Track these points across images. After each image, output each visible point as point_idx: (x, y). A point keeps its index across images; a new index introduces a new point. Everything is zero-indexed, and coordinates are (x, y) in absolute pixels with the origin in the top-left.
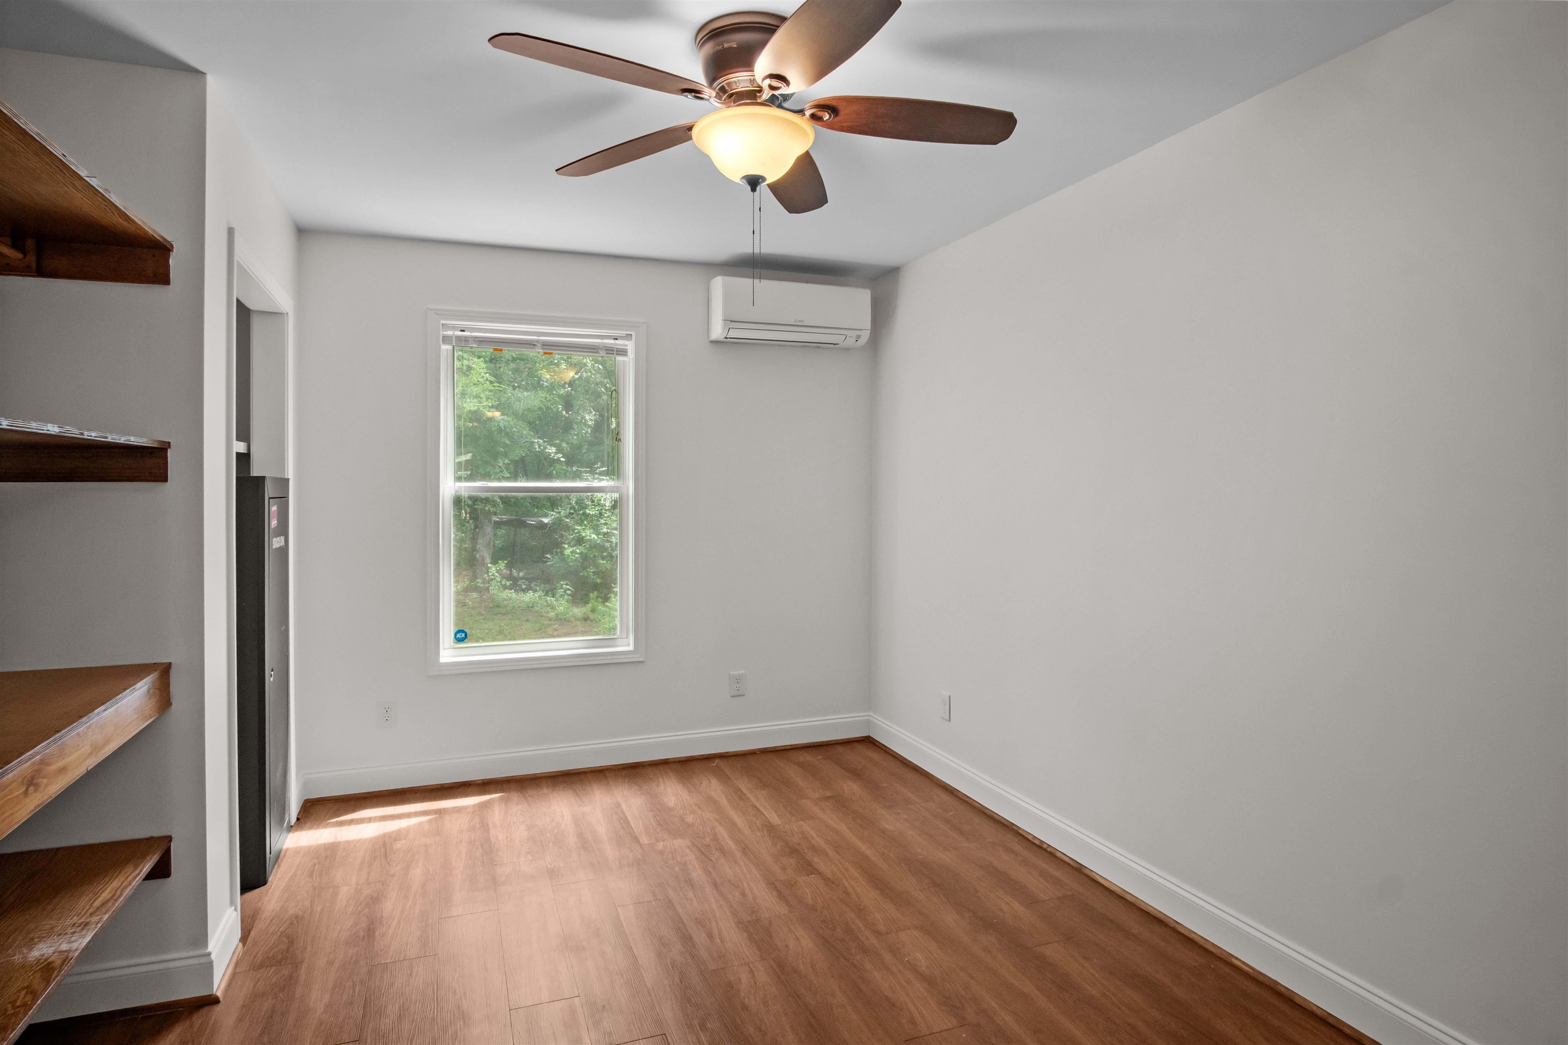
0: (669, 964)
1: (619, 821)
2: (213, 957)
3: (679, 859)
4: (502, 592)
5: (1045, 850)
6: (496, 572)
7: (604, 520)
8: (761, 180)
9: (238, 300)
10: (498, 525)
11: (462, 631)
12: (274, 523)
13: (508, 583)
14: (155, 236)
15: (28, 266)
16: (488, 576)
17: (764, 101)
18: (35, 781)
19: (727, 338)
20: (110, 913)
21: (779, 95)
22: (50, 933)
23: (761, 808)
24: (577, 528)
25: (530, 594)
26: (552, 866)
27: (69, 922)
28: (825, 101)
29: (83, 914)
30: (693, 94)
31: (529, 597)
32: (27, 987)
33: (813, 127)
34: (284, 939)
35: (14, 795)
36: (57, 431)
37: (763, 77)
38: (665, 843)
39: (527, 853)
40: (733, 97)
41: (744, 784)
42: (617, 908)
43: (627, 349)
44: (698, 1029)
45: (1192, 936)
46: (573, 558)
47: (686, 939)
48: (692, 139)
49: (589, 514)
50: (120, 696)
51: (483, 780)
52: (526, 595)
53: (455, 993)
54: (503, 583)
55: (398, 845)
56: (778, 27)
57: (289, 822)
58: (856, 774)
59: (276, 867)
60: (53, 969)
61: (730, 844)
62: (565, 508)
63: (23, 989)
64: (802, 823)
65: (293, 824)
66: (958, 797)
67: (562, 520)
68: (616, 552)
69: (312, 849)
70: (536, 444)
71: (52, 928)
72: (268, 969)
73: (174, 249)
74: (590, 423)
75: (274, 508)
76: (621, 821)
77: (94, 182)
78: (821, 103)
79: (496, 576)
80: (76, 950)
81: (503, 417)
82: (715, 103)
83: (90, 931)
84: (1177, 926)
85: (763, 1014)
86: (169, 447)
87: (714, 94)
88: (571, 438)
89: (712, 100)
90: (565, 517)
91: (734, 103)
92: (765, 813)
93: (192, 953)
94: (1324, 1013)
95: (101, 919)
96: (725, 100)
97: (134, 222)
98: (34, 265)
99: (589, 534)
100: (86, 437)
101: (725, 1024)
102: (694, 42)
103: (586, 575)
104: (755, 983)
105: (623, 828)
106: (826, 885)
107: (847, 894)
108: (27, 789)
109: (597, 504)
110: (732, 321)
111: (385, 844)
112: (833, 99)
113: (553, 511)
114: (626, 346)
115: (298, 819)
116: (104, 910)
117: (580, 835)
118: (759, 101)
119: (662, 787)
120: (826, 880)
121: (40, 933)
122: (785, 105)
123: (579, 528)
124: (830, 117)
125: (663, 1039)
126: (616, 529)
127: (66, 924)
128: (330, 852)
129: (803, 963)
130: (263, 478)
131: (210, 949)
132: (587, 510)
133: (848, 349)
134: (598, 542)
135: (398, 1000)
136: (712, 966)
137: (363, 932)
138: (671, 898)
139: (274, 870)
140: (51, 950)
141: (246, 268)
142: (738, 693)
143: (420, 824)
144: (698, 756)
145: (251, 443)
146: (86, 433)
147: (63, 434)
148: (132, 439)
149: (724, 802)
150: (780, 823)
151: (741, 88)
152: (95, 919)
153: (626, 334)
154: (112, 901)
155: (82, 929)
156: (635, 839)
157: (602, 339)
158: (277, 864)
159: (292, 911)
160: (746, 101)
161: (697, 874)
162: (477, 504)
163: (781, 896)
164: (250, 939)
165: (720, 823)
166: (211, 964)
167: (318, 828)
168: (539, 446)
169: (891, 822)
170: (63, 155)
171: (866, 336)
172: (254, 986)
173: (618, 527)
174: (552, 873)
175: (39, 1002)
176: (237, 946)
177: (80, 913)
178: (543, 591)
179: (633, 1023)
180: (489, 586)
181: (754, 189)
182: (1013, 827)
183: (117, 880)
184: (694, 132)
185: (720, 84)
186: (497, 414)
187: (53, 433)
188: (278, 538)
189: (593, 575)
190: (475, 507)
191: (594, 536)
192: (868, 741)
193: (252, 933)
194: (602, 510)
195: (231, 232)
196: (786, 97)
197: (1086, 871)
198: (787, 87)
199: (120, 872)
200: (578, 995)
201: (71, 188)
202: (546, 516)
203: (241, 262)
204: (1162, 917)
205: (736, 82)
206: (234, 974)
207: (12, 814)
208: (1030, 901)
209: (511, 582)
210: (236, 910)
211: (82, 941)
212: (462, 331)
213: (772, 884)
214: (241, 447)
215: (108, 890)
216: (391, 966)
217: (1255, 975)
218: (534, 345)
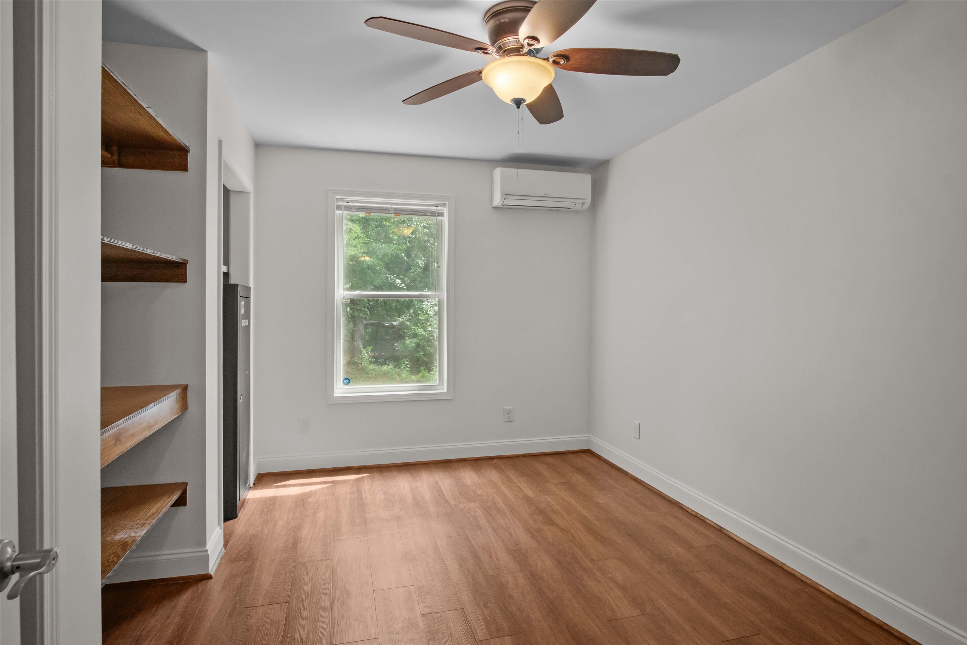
0: (466, 571)
1: (437, 491)
2: (209, 552)
3: (473, 514)
4: (369, 365)
5: (699, 518)
6: (366, 353)
7: (430, 323)
8: (522, 101)
9: (224, 186)
10: (366, 325)
11: (347, 379)
12: (243, 311)
13: (373, 360)
14: (181, 143)
15: (113, 162)
16: (361, 355)
17: (525, 54)
18: (119, 439)
19: (503, 205)
20: (156, 519)
21: (533, 49)
22: (125, 527)
23: (522, 488)
24: (413, 327)
25: (385, 366)
26: (398, 514)
27: (135, 522)
28: (561, 52)
29: (141, 519)
30: (482, 51)
31: (385, 368)
32: (115, 553)
33: (554, 68)
34: (247, 547)
35: (109, 444)
36: (132, 247)
37: (523, 39)
38: (464, 504)
39: (383, 507)
40: (506, 52)
41: (512, 474)
42: (436, 539)
43: (443, 213)
44: (483, 607)
45: (792, 572)
46: (411, 345)
47: (476, 557)
48: (482, 79)
49: (421, 319)
50: (162, 399)
51: (359, 466)
52: (383, 367)
53: (342, 580)
54: (370, 360)
55: (310, 500)
56: (532, 8)
57: (249, 484)
58: (581, 471)
59: (242, 509)
60: (128, 545)
61: (503, 507)
62: (406, 316)
63: (112, 554)
64: (547, 497)
65: (251, 487)
66: (644, 486)
67: (404, 323)
68: (436, 342)
69: (262, 500)
70: (389, 278)
71: (126, 525)
72: (239, 562)
73: (190, 151)
74: (421, 266)
75: (243, 303)
76: (439, 491)
77: (150, 111)
78: (560, 53)
79: (366, 356)
80: (139, 536)
81: (370, 259)
82: (496, 56)
83: (146, 527)
84: (783, 566)
85: (521, 601)
86: (188, 263)
87: (495, 50)
88: (409, 275)
89: (494, 54)
90: (406, 321)
91: (507, 55)
92: (525, 490)
93: (198, 550)
94: (880, 622)
95: (151, 522)
96: (501, 54)
97: (170, 135)
98: (117, 161)
99: (420, 331)
100: (146, 252)
101: (499, 605)
102: (483, 19)
103: (418, 356)
104: (517, 584)
105: (440, 496)
106: (561, 532)
107: (573, 537)
108: (116, 442)
109: (425, 314)
110: (506, 195)
111: (303, 499)
112: (566, 51)
113: (400, 318)
114: (443, 210)
115: (254, 484)
116: (153, 517)
117: (414, 498)
118: (521, 53)
119: (463, 474)
120: (562, 529)
121: (120, 527)
122: (538, 56)
123: (415, 328)
124: (564, 62)
125: (462, 611)
126: (436, 328)
127: (133, 523)
128: (273, 500)
129: (546, 574)
130: (237, 285)
131: (207, 548)
132: (419, 317)
133: (577, 212)
134: (426, 336)
135: (310, 582)
136: (491, 573)
137: (291, 545)
138: (467, 535)
139: (241, 510)
140: (126, 536)
141: (229, 165)
142: (509, 420)
143: (323, 488)
144: (485, 457)
145: (230, 267)
146: (146, 250)
147: (134, 249)
148: (169, 256)
149: (500, 483)
150: (533, 496)
151: (511, 46)
152: (148, 522)
153: (443, 204)
154: (157, 513)
155: (142, 527)
156: (447, 502)
157: (429, 207)
158: (243, 508)
159: (251, 533)
160: (514, 54)
161: (483, 522)
162: (355, 313)
163: (533, 536)
164: (228, 546)
165: (497, 495)
166: (207, 557)
167: (266, 488)
168: (391, 279)
169: (602, 499)
170: (135, 95)
171: (588, 203)
172: (231, 571)
173: (438, 327)
174: (398, 518)
175: (121, 560)
176: (222, 549)
177: (140, 519)
178: (393, 365)
179: (445, 602)
180: (362, 362)
181: (518, 107)
182: (679, 504)
183: (159, 503)
184: (483, 75)
185: (499, 44)
186: (367, 258)
187: (130, 248)
188: (245, 320)
189: (423, 356)
190: (354, 314)
191: (423, 332)
192: (588, 452)
193: (230, 543)
194: (428, 317)
195: (220, 142)
196: (538, 51)
197: (725, 531)
198: (538, 44)
199: (160, 500)
200: (412, 585)
201: (138, 114)
202: (395, 321)
203: (226, 161)
204: (773, 560)
205: (508, 43)
206: (220, 564)
207: (108, 454)
208: (689, 547)
209: (375, 359)
210: (221, 528)
211: (141, 533)
212: (347, 202)
213: (528, 530)
214: (224, 269)
215: (155, 508)
216: (306, 564)
217: (834, 597)
218: (389, 210)
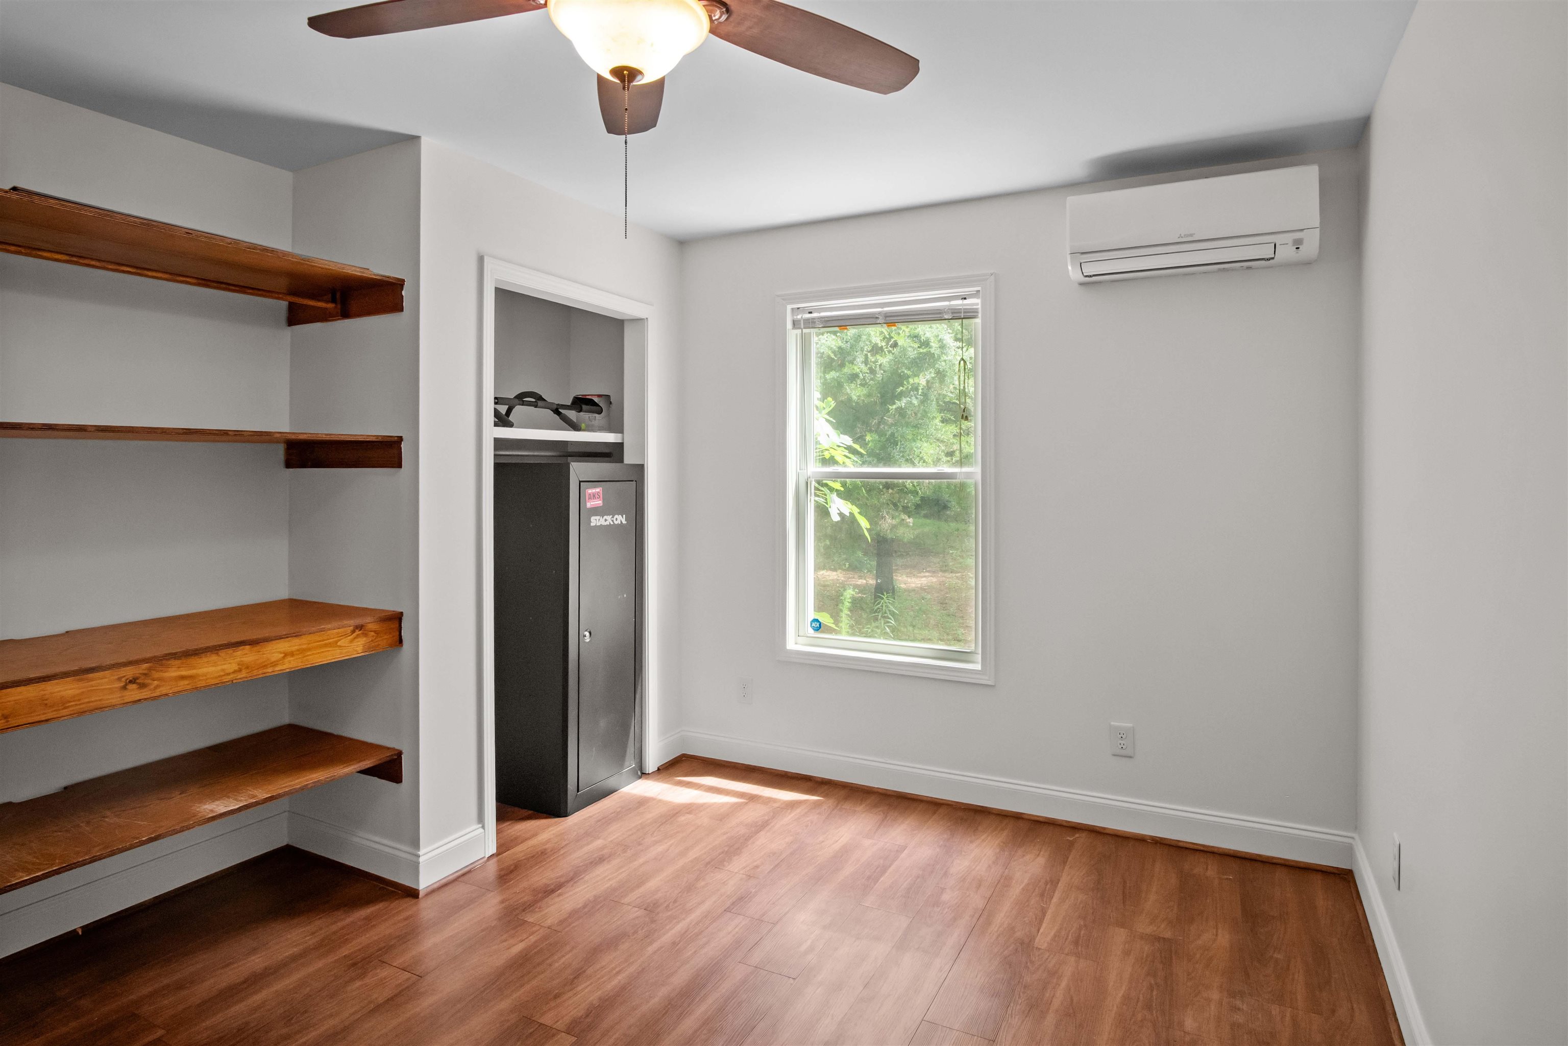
2: (422, 859)
11: (817, 620)
19: (1089, 277)
43: (975, 310)
57: (638, 768)
65: (650, 773)
73: (406, 282)
86: (403, 440)
98: (339, 311)
114: (975, 305)
115: (658, 770)
131: (422, 852)
133: (1285, 265)
142: (1123, 752)
145: (624, 434)
153: (974, 291)
157: (948, 301)
166: (417, 865)
171: (1313, 238)
176: (482, 859)
195: (481, 258)
206: (453, 881)
210: (487, 829)
212: (810, 313)
218: (877, 318)
